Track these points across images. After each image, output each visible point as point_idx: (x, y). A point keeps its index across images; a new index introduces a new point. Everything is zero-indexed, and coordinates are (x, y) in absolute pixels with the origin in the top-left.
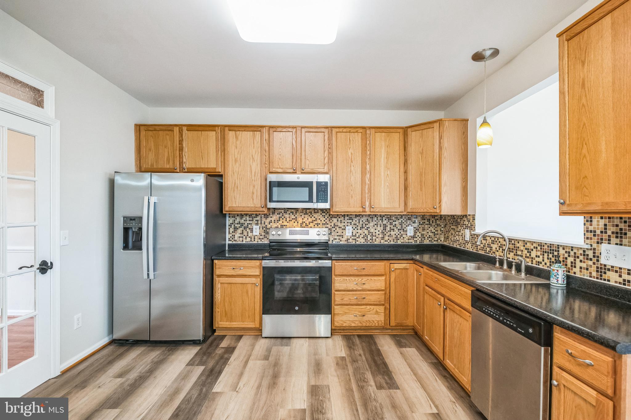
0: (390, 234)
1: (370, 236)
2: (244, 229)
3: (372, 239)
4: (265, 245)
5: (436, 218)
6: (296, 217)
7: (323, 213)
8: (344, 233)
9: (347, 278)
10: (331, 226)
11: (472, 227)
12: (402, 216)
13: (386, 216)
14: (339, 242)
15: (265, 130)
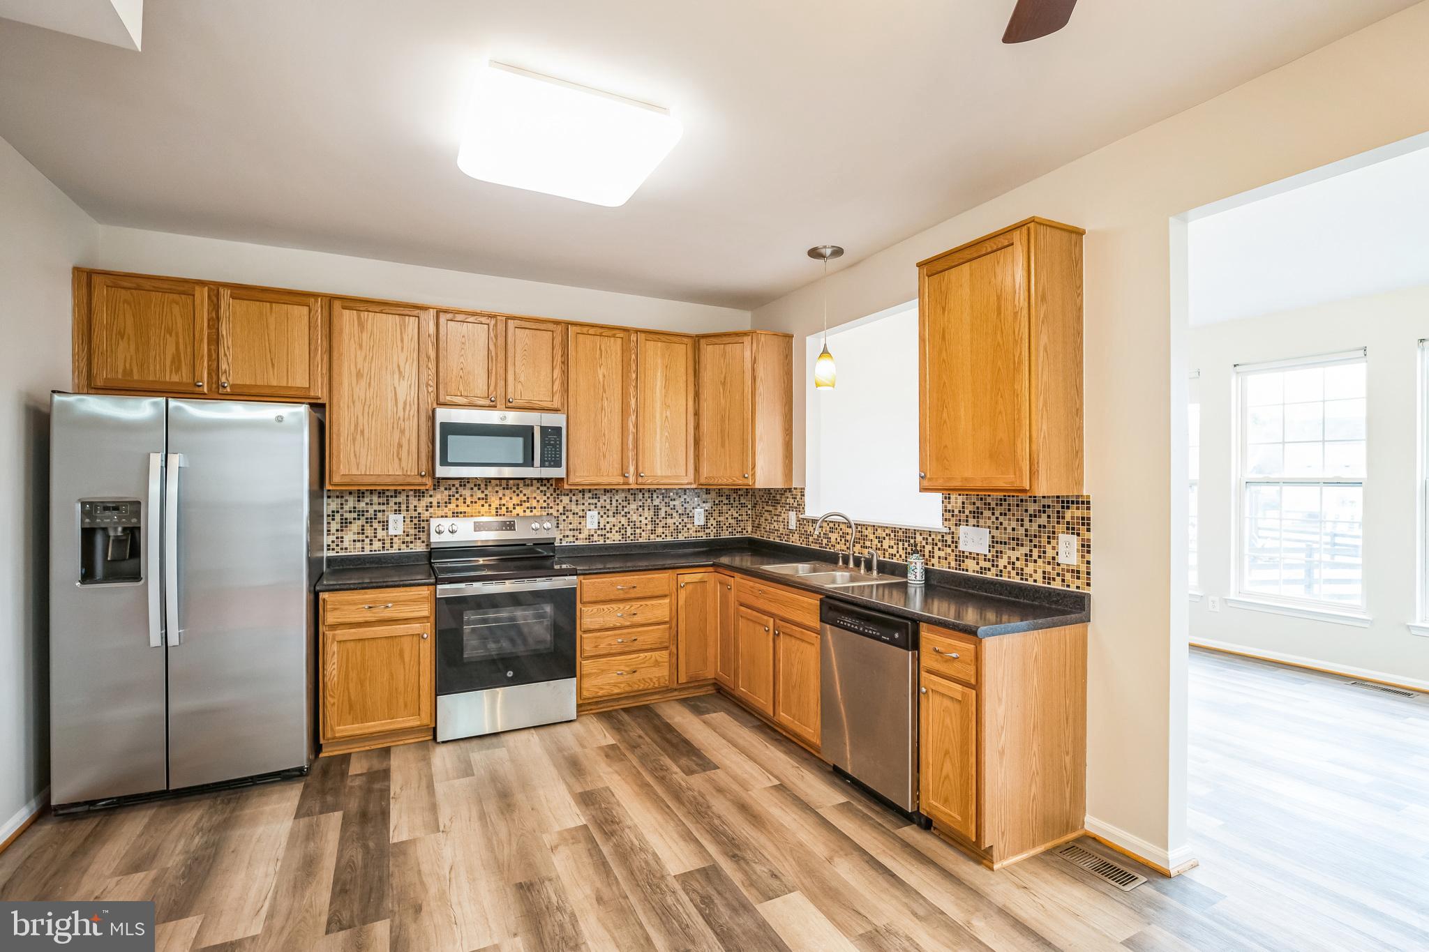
0: (666, 524)
1: (632, 528)
2: (367, 522)
3: (635, 534)
4: (417, 556)
5: (740, 493)
6: (486, 495)
7: (542, 485)
8: (583, 523)
9: (605, 607)
10: (558, 511)
11: (800, 508)
12: (685, 491)
13: (657, 491)
14: (574, 542)
15: (429, 319)
